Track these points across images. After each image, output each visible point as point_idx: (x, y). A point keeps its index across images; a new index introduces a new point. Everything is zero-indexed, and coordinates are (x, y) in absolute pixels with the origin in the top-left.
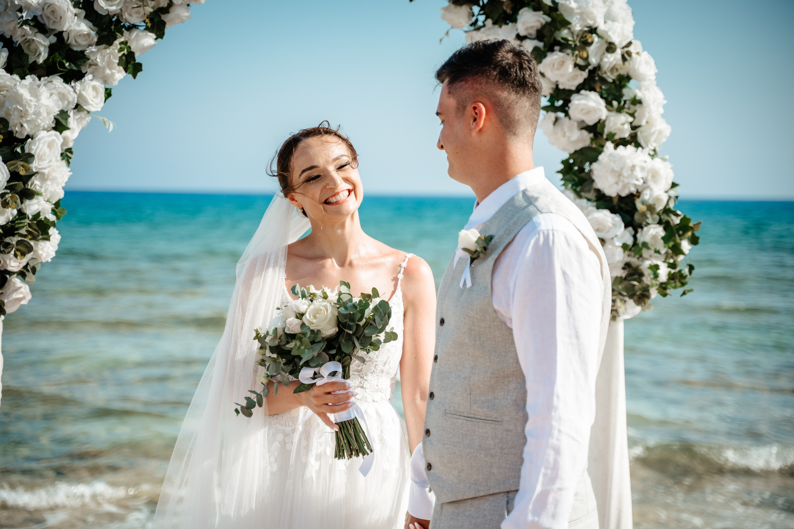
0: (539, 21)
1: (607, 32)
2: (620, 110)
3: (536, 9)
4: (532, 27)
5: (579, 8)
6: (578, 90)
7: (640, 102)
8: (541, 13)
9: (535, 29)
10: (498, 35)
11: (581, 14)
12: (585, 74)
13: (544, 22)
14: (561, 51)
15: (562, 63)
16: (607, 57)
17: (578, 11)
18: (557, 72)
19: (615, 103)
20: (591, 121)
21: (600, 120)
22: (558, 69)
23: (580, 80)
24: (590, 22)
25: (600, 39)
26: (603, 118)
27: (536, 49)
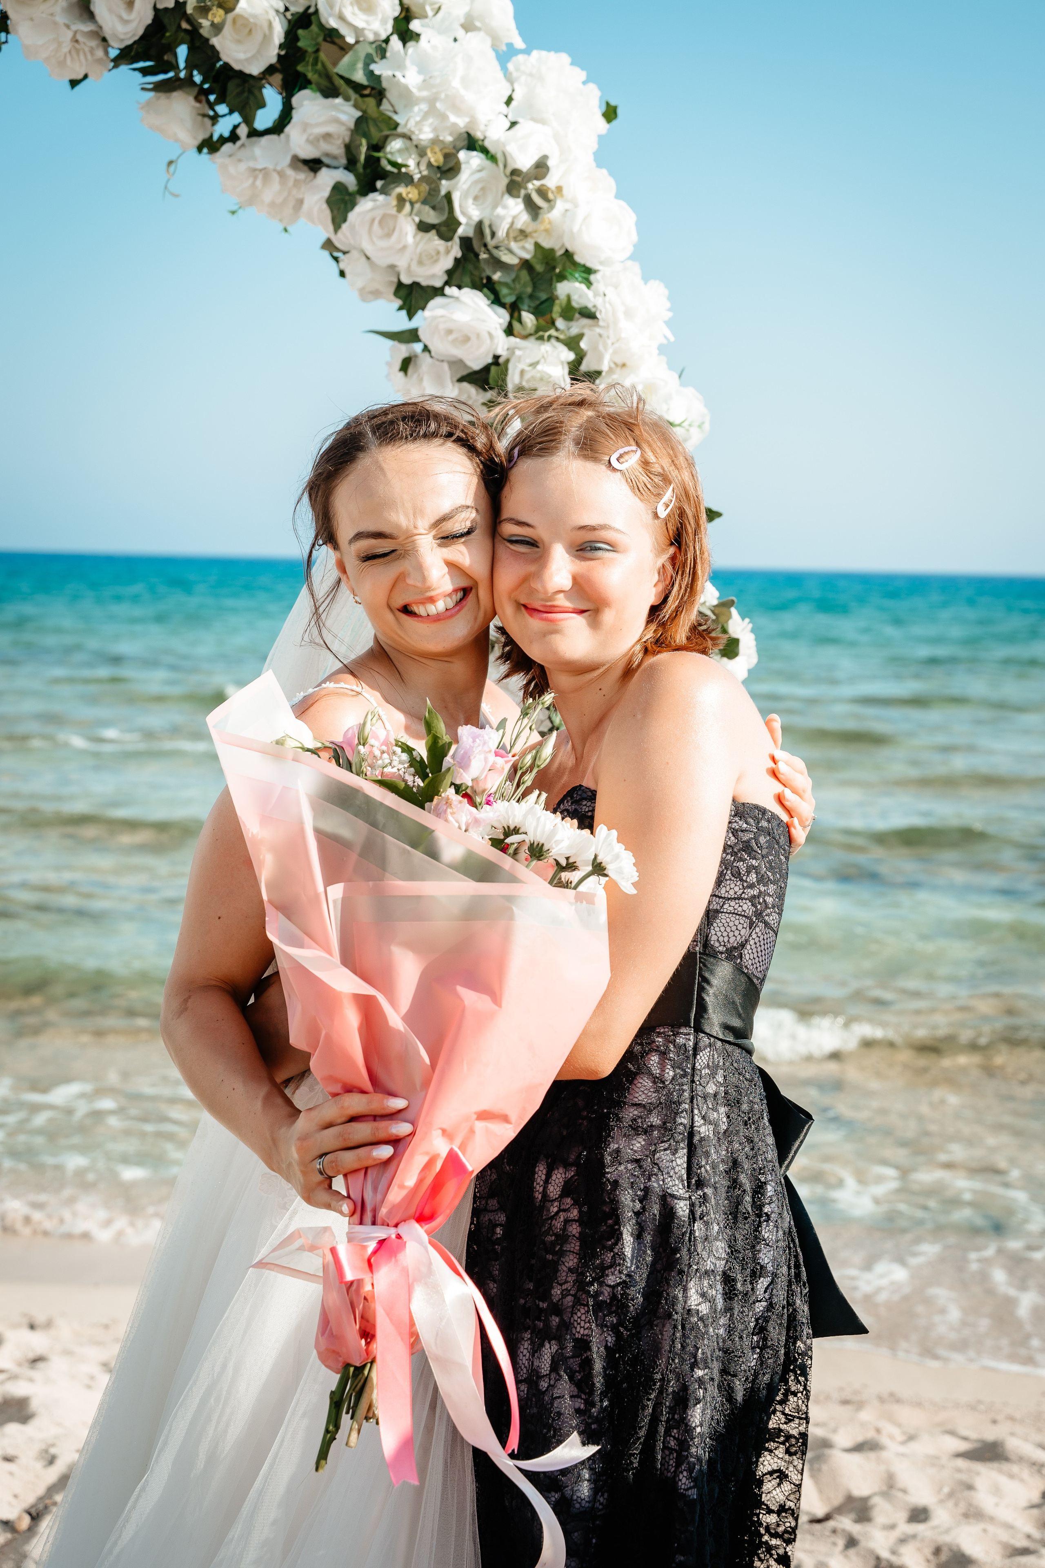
0: (337, 121)
1: (504, 145)
2: (539, 334)
3: (330, 91)
4: (327, 136)
5: (426, 84)
7: (589, 314)
8: (340, 99)
9: (339, 142)
10: (255, 159)
12: (453, 249)
13: (350, 123)
14: (382, 191)
15: (393, 222)
16: (505, 207)
17: (425, 94)
18: (385, 244)
19: (528, 318)
20: (476, 360)
21: (496, 357)
22: (385, 235)
23: (446, 263)
24: (461, 122)
25: (488, 163)
26: (501, 351)
27: (338, 188)
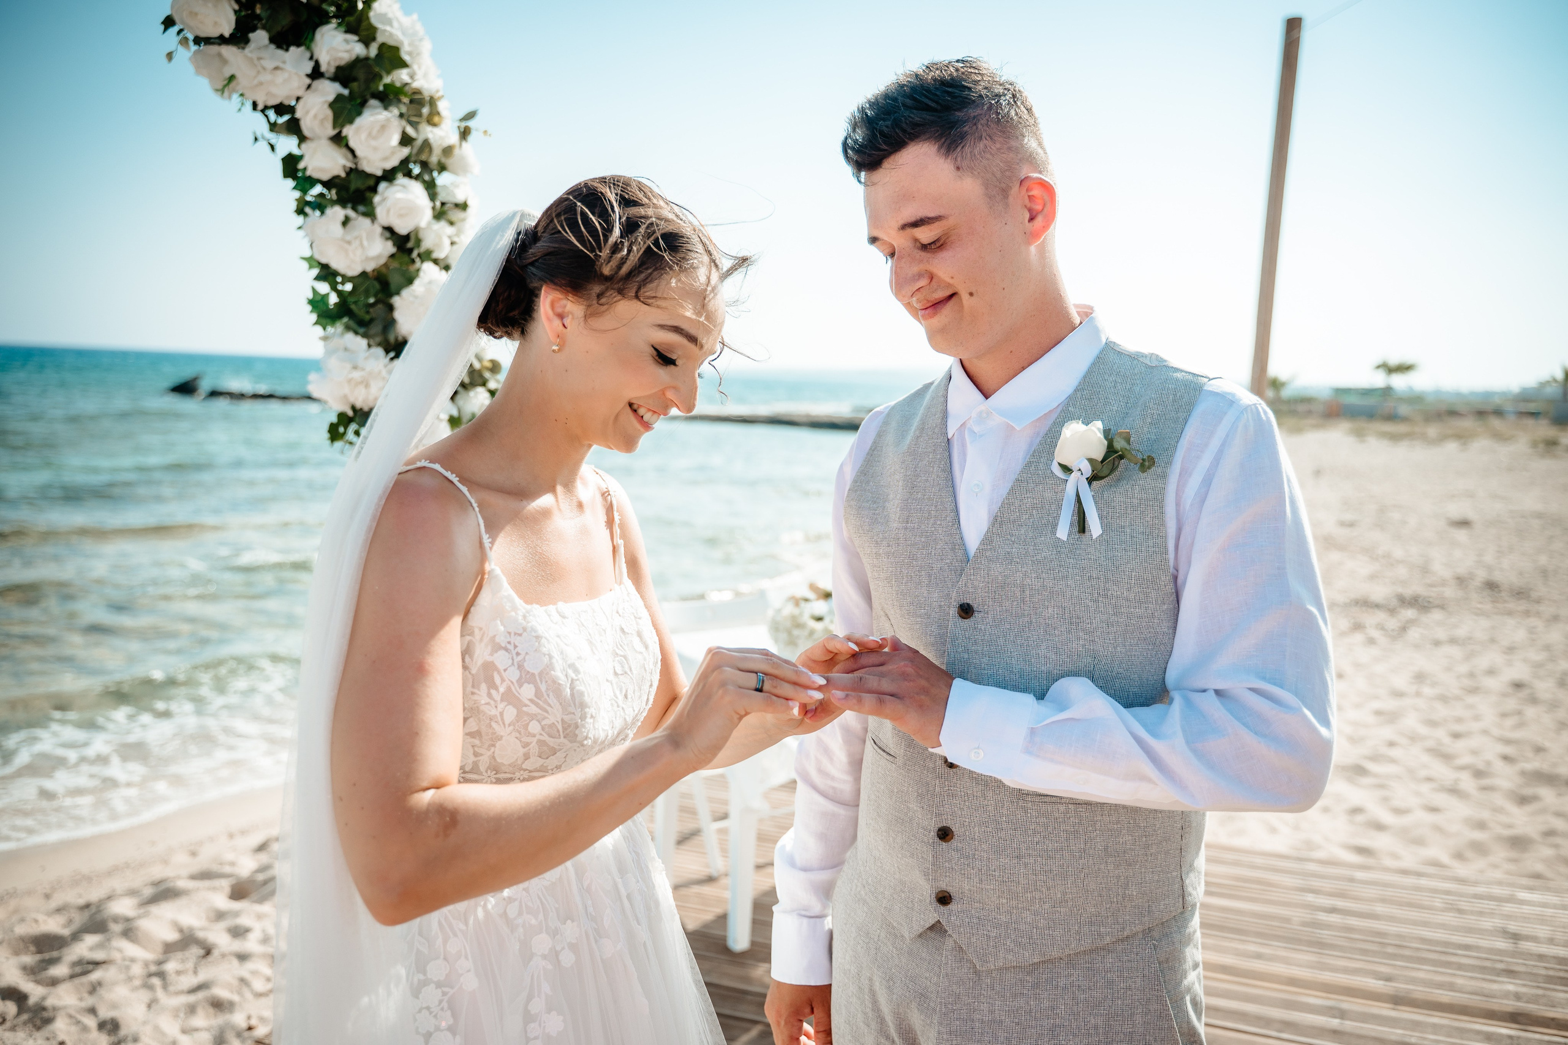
0: (349, 52)
2: (438, 216)
4: (337, 60)
6: (389, 176)
7: (464, 206)
8: (356, 38)
9: (337, 64)
11: (410, 54)
12: (405, 151)
13: (354, 57)
14: (386, 108)
15: (383, 128)
18: (373, 143)
20: (402, 229)
21: (417, 228)
22: (375, 138)
23: (394, 162)
26: (423, 224)
27: (339, 98)
